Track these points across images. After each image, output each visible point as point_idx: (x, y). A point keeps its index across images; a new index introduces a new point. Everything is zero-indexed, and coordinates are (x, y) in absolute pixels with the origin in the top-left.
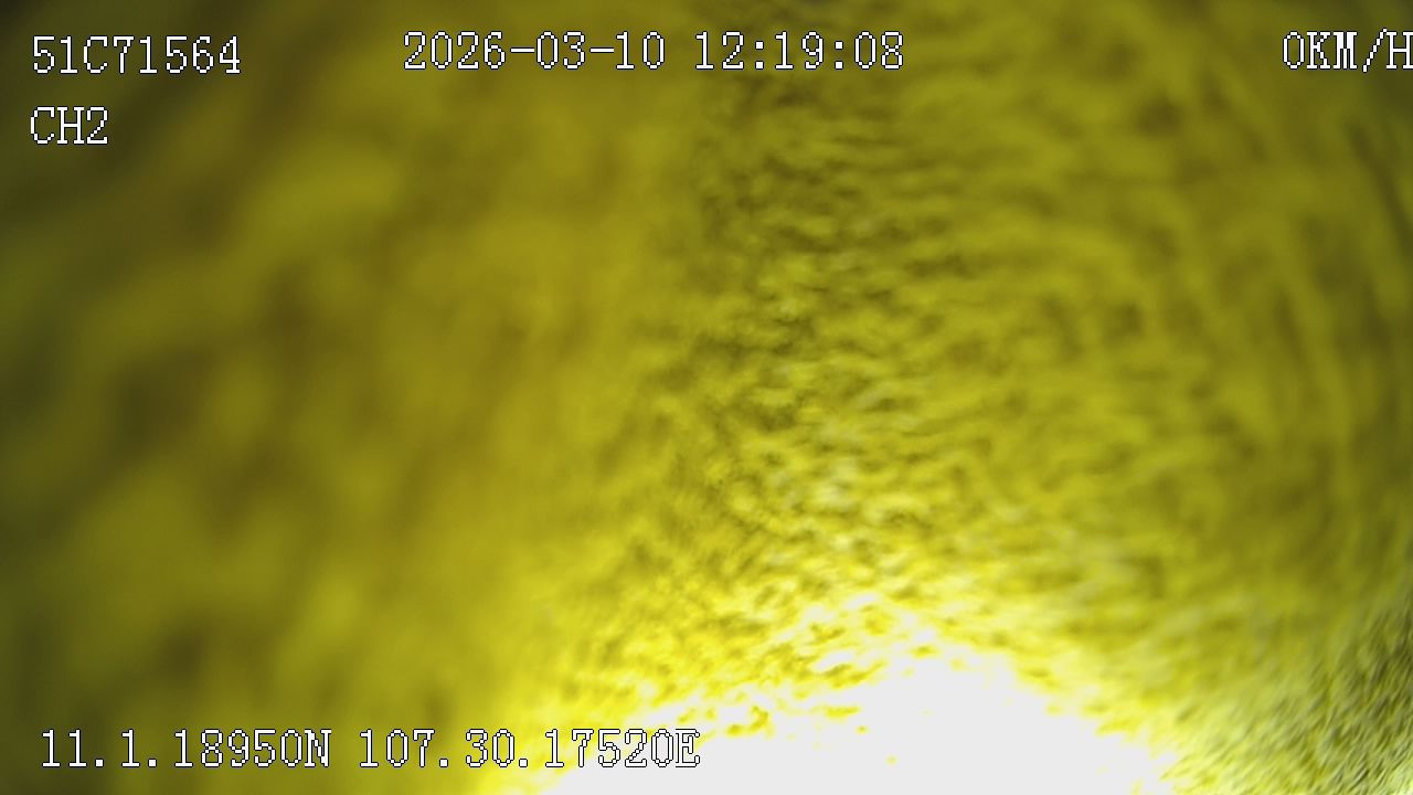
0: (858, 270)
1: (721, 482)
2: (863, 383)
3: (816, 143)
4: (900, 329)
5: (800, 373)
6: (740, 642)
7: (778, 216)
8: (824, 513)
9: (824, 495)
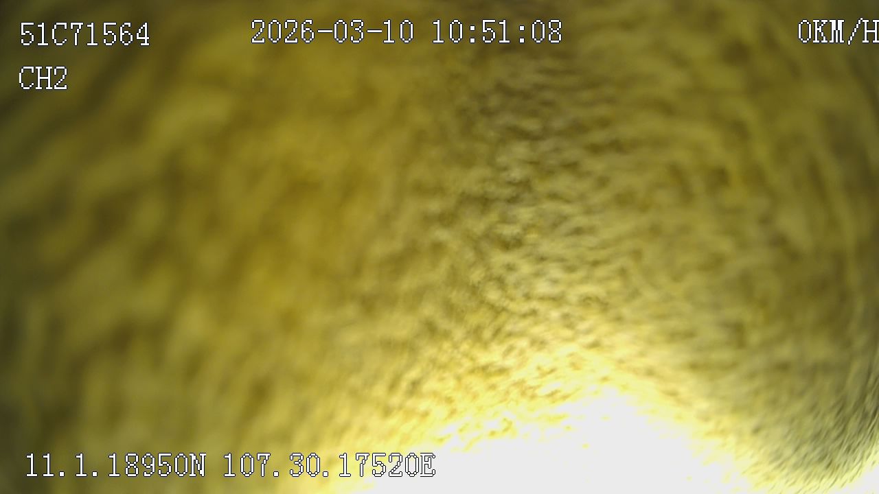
0: (557, 150)
1: (479, 282)
2: (564, 218)
3: (528, 74)
4: (584, 185)
5: (525, 213)
6: (495, 380)
7: (507, 119)
8: (542, 299)
9: (542, 287)
